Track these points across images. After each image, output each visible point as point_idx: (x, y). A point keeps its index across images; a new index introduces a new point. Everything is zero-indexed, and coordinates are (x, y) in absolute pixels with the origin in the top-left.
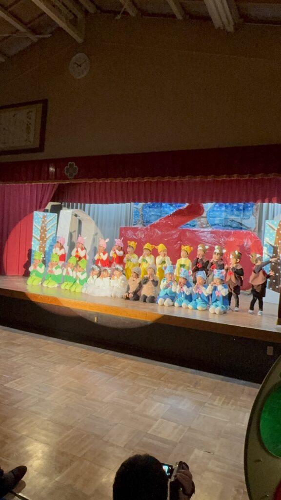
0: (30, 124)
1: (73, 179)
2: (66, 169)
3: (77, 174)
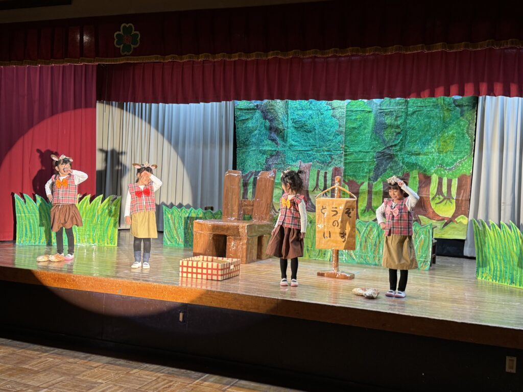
1: (131, 55)
2: (117, 35)
3: (138, 45)
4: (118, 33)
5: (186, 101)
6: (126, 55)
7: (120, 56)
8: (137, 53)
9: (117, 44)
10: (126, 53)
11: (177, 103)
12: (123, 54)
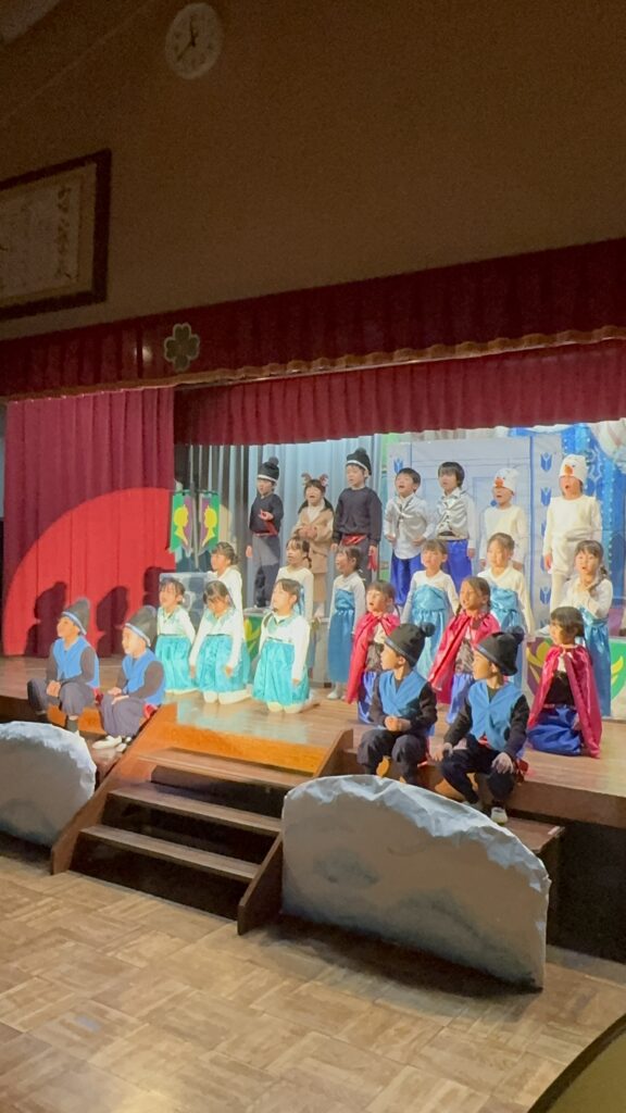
0: (68, 225)
1: (187, 372)
2: (168, 343)
3: (196, 356)
4: (168, 339)
5: (305, 438)
6: (180, 373)
7: (174, 374)
8: (196, 368)
9: (169, 355)
10: (180, 369)
11: (293, 442)
12: (177, 371)
